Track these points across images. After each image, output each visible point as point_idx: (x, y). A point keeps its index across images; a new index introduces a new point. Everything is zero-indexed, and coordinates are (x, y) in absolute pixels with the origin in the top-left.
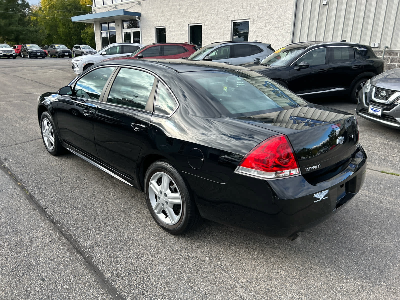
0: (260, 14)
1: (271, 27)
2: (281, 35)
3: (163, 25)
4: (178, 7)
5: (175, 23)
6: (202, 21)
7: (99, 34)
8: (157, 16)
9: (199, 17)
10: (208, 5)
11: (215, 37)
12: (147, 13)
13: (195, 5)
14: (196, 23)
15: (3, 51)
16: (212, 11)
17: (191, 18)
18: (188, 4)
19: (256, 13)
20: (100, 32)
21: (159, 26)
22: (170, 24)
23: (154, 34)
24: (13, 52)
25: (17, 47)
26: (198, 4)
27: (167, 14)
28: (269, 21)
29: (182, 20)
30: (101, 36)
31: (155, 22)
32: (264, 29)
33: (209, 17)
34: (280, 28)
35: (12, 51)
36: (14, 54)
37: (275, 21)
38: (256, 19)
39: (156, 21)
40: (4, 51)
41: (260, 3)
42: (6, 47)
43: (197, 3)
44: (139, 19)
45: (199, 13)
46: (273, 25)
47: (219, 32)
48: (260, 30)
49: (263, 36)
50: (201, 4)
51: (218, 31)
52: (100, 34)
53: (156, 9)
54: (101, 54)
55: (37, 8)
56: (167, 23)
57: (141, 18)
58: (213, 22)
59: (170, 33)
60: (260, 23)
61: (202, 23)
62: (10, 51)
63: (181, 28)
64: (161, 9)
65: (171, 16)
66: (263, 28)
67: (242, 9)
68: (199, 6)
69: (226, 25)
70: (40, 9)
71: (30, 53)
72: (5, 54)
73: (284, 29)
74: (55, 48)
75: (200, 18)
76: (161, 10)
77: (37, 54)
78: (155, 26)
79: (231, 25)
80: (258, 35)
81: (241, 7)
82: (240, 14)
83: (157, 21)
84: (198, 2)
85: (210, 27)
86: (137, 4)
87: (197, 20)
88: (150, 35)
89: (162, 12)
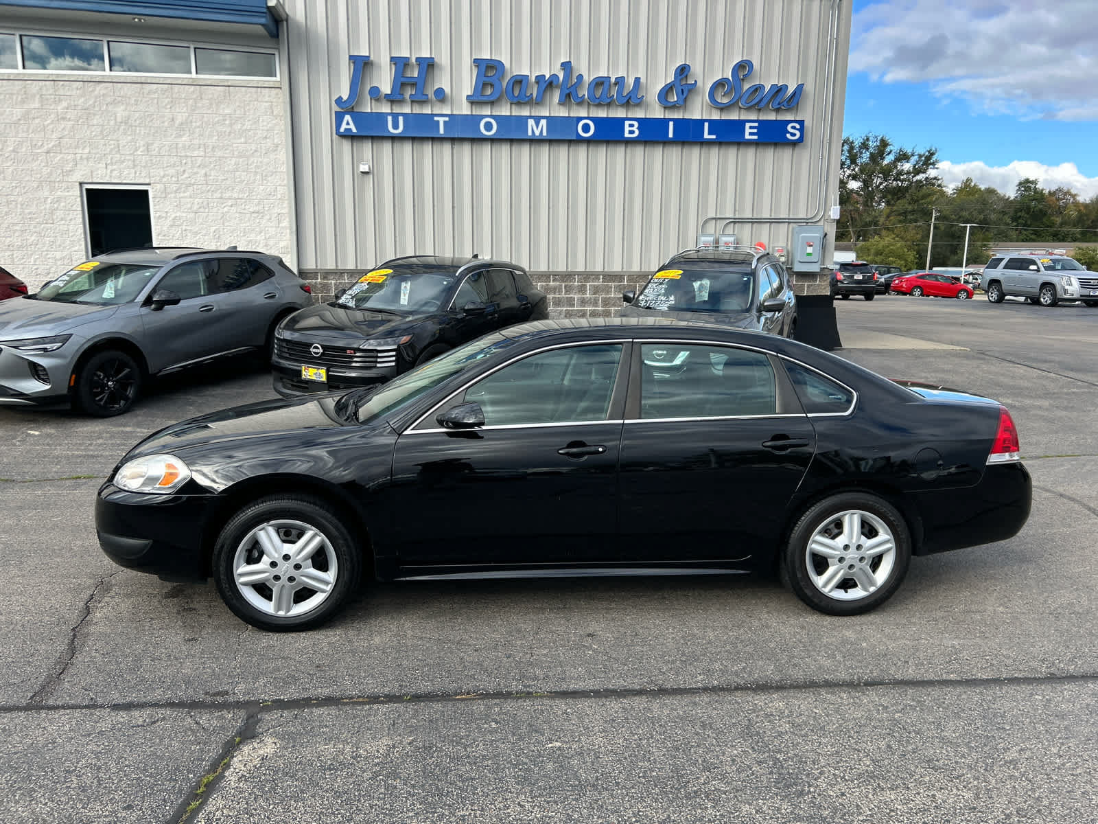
0: (186, 175)
1: (226, 209)
2: (261, 232)
19: (171, 171)
28: (218, 195)
32: (205, 215)
34: (254, 215)
37: (236, 195)
38: (174, 187)
41: (180, 145)
46: (231, 206)
47: (30, 213)
48: (192, 215)
49: (204, 232)
51: (27, 211)
60: (191, 197)
66: (202, 210)
67: (118, 156)
69: (59, 193)
73: (268, 217)
79: (82, 196)
80: (189, 228)
81: (112, 150)
82: (110, 167)
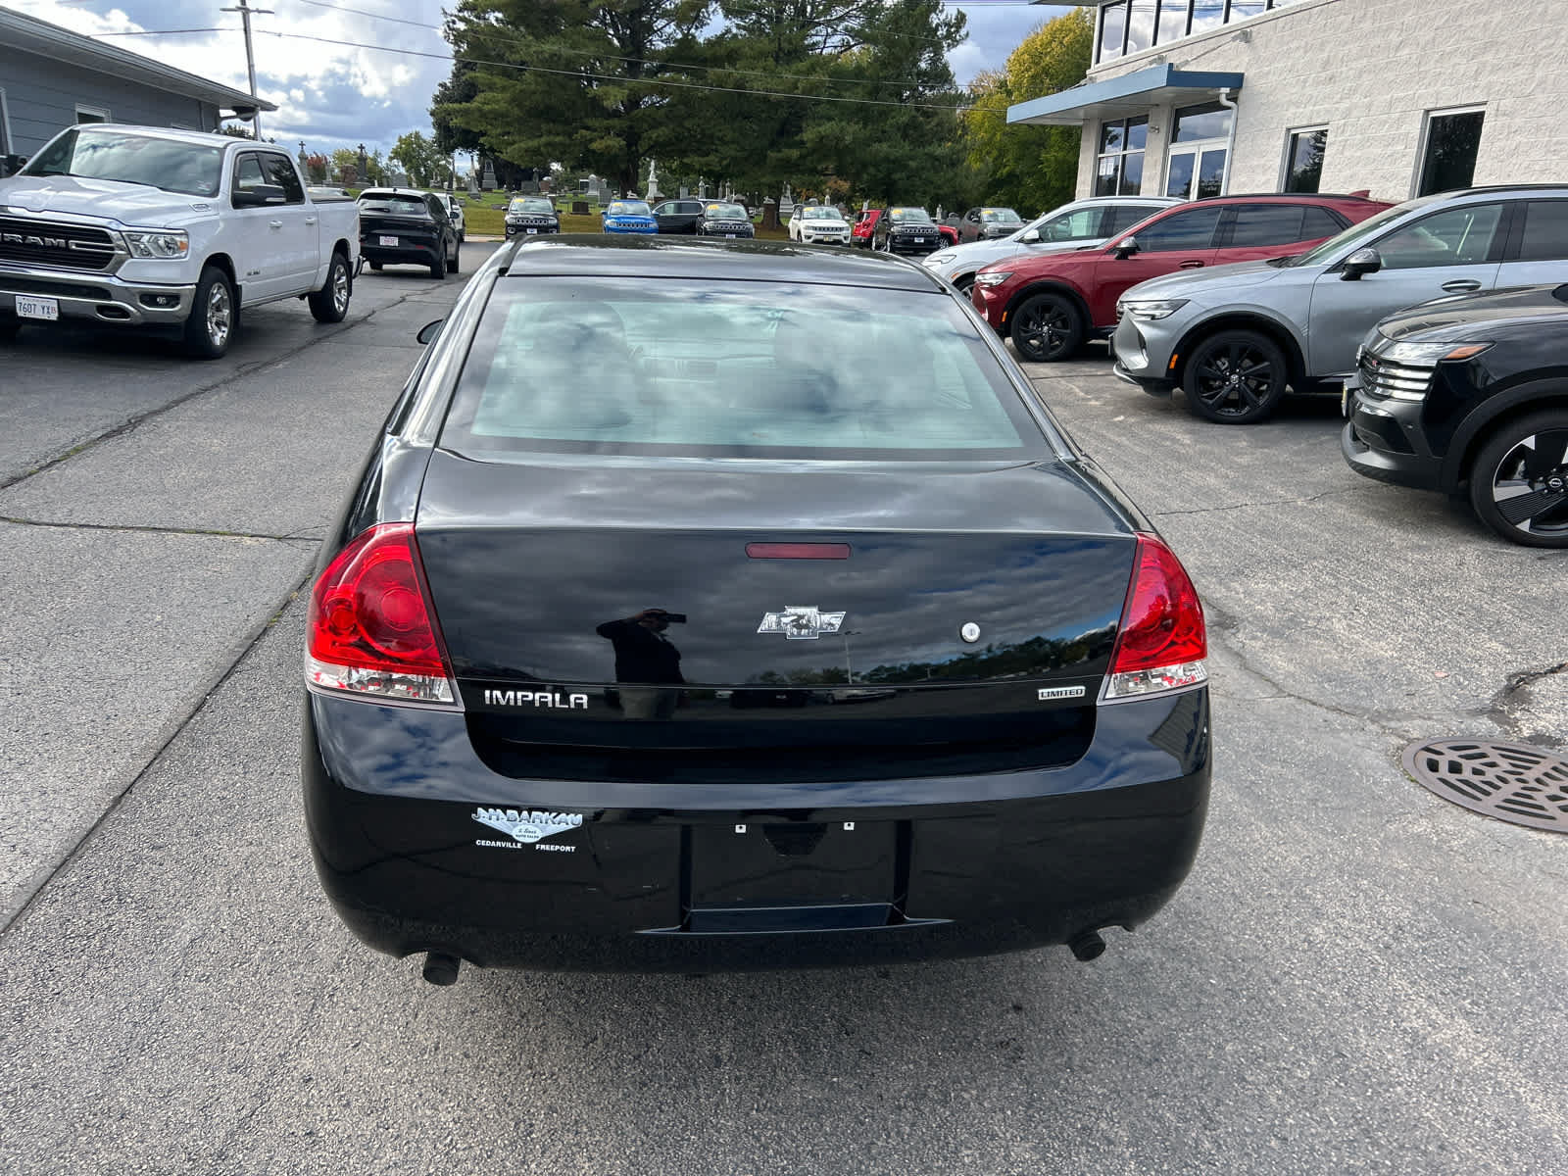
3: (1319, 121)
4: (1394, 38)
5: (1369, 107)
6: (1489, 95)
7: (1091, 163)
8: (1305, 81)
9: (1477, 73)
10: (1527, 18)
11: (1537, 167)
12: (1268, 73)
13: (1468, 25)
14: (1457, 103)
15: (815, 229)
16: (1540, 46)
17: (1439, 85)
18: (1439, 22)
20: (1096, 155)
21: (1305, 123)
22: (1347, 114)
23: (1278, 161)
24: (844, 233)
25: (868, 217)
26: (1483, 19)
27: (1344, 69)
29: (1403, 95)
30: (1094, 171)
31: (1293, 110)
33: (1521, 73)
35: (841, 229)
36: (845, 238)
39: (1297, 105)
40: (820, 229)
42: (829, 216)
43: (1478, 12)
44: (1235, 100)
45: (1480, 59)
47: (1557, 143)
50: (1498, 16)
51: (1555, 139)
52: (1094, 166)
53: (1306, 52)
54: (1021, 241)
55: (994, 82)
56: (1337, 109)
57: (1243, 95)
58: (1541, 98)
59: (1342, 153)
61: (1485, 103)
62: (837, 229)
63: (1391, 127)
64: (1323, 50)
65: (1360, 76)
68: (1485, 25)
70: (1003, 84)
71: (894, 237)
72: (821, 237)
74: (979, 222)
75: (1483, 81)
76: (1326, 55)
77: (916, 240)
78: (1289, 126)
83: (1302, 103)
84: (1486, 7)
85: (1518, 121)
86: (1234, 39)
87: (1468, 88)
88: (1262, 161)
89: (1326, 64)
